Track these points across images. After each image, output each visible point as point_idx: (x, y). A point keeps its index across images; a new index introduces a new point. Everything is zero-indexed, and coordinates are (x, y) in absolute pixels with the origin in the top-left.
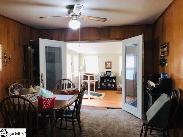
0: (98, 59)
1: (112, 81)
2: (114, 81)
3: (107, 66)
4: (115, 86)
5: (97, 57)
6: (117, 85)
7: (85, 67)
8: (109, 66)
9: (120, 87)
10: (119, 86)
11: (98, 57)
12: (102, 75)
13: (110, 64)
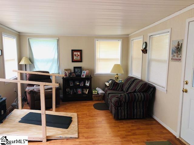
0: (58, 45)
1: (85, 83)
2: (88, 84)
3: (75, 58)
4: (90, 92)
5: (56, 41)
6: (93, 91)
7: (31, 60)
8: (79, 58)
9: (98, 94)
10: (96, 91)
11: (58, 41)
12: (66, 75)
13: (79, 53)
